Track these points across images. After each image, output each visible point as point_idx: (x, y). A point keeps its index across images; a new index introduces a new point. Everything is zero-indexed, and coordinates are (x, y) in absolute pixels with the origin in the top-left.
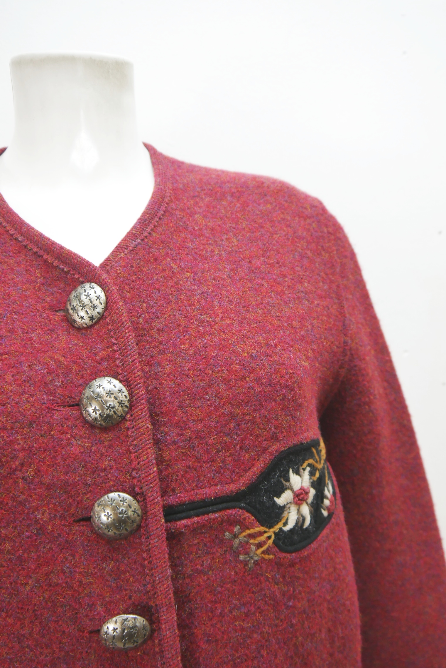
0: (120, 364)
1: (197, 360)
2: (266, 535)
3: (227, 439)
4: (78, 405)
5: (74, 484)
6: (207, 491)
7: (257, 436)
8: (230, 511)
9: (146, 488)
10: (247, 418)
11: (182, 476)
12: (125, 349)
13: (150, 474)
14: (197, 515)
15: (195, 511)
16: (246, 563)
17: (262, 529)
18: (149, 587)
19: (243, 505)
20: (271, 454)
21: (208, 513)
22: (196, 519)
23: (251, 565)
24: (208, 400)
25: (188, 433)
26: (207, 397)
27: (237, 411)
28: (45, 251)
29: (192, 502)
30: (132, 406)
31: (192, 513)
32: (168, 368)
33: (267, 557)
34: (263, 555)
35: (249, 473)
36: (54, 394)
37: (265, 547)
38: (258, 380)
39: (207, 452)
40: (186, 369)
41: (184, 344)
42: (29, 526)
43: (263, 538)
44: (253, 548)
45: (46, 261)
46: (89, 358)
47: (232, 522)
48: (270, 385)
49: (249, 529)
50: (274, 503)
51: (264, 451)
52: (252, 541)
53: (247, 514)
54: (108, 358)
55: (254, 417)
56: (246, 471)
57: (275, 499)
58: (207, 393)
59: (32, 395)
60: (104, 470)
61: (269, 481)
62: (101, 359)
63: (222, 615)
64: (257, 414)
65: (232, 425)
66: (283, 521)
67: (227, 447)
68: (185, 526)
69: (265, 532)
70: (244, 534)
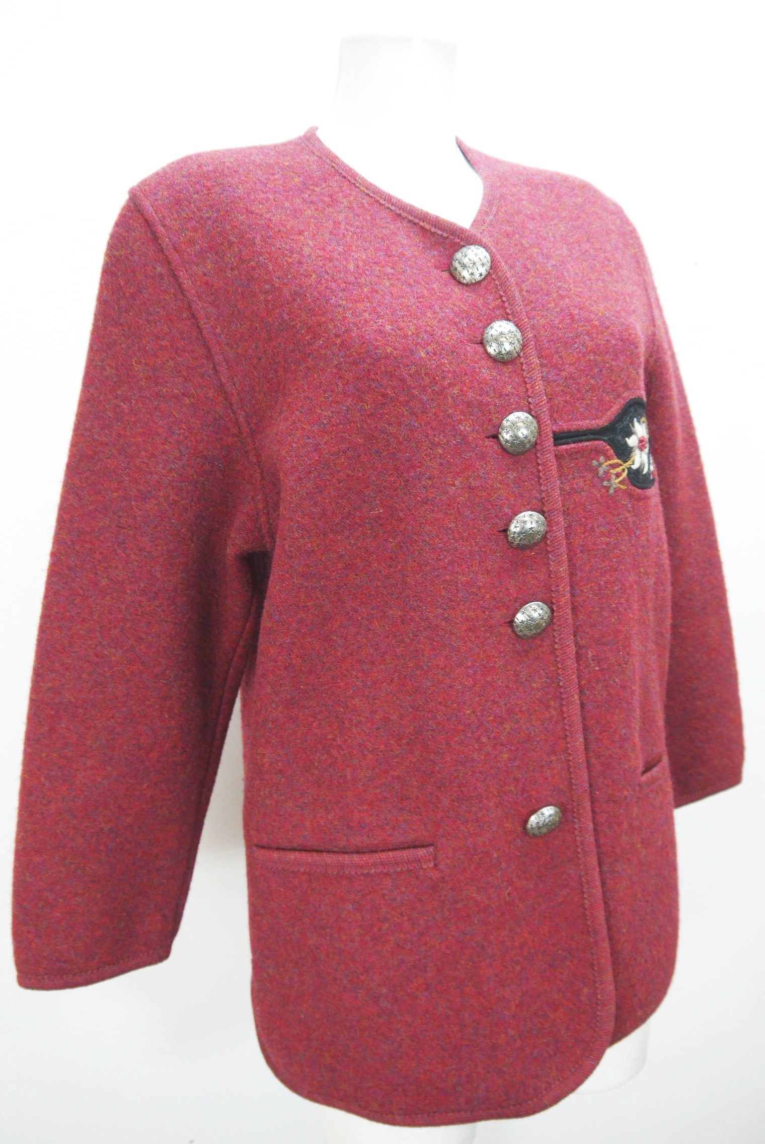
0: (510, 312)
1: (564, 316)
2: (621, 468)
3: (592, 381)
4: (482, 343)
5: (487, 405)
6: (580, 423)
7: (615, 382)
8: (597, 442)
9: (540, 412)
10: (607, 365)
11: (562, 409)
12: (513, 300)
13: (542, 401)
14: (574, 443)
15: (572, 439)
16: (608, 488)
17: (619, 461)
18: (544, 495)
19: (605, 438)
20: (624, 399)
21: (581, 441)
22: (573, 445)
23: (611, 491)
24: (577, 348)
25: (564, 374)
26: (576, 346)
27: (599, 359)
28: (420, 219)
29: (569, 431)
30: (524, 346)
31: (570, 440)
32: (542, 321)
33: (622, 487)
34: (619, 485)
35: (609, 413)
36: (463, 332)
37: (621, 478)
38: (612, 334)
39: (578, 391)
40: (557, 322)
41: (550, 303)
42: (455, 436)
43: (619, 470)
44: (613, 477)
45: (422, 228)
46: (483, 306)
47: (598, 452)
48: (622, 340)
49: (609, 460)
50: (626, 443)
51: (619, 396)
52: (612, 471)
53: (608, 447)
54: (498, 307)
55: (612, 366)
56: (607, 410)
57: (627, 439)
58: (575, 343)
59: (449, 331)
60: (507, 395)
61: (623, 423)
62: (494, 308)
63: (592, 529)
64: (614, 363)
65: (596, 370)
66: (632, 460)
67: (593, 388)
68: (566, 450)
69: (621, 465)
70: (606, 464)
